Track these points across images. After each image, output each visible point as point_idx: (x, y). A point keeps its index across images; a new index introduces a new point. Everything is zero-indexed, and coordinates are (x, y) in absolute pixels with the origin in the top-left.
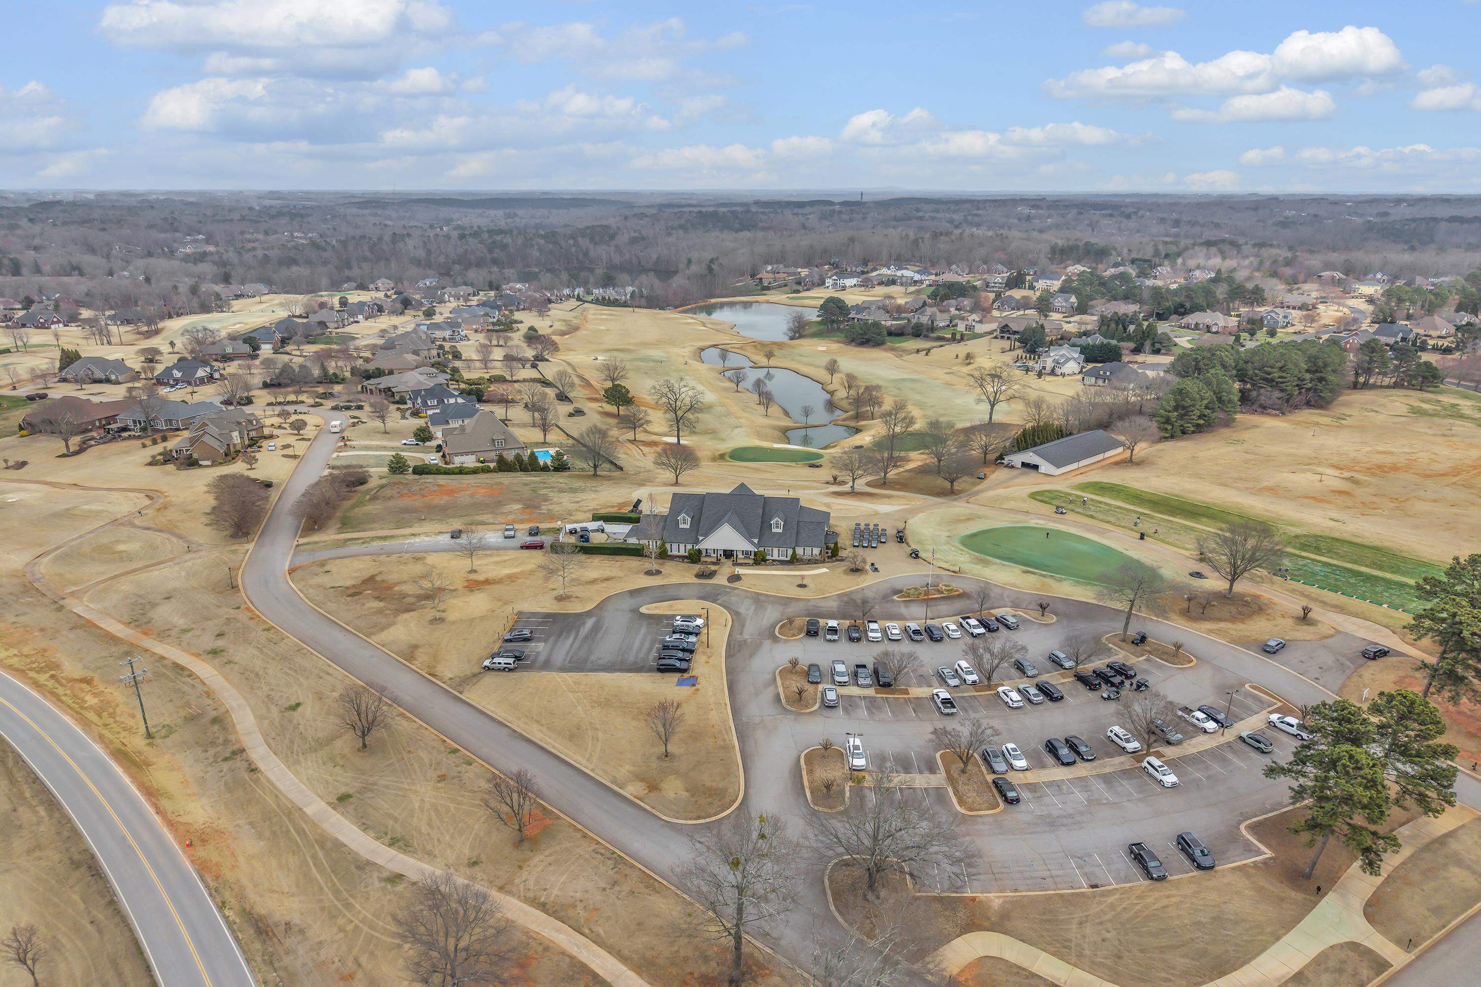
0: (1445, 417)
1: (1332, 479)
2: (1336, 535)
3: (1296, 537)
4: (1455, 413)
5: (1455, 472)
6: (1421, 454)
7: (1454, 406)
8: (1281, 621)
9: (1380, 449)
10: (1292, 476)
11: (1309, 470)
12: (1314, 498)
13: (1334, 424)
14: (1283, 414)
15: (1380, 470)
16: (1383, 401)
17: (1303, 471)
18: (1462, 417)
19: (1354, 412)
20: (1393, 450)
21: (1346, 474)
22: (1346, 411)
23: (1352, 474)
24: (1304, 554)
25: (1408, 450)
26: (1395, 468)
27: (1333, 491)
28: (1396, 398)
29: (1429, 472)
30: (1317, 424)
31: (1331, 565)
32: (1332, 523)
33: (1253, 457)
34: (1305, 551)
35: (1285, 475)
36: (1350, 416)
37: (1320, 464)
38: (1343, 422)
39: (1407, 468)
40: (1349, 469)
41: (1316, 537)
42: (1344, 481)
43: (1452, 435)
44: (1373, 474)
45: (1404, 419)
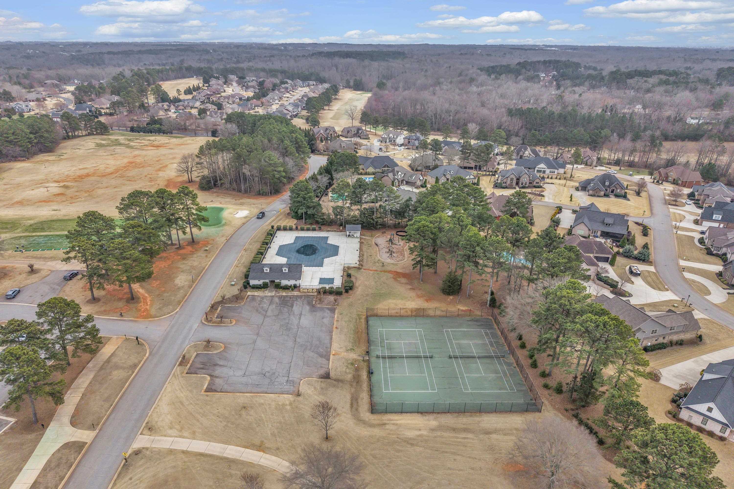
0: (112, 146)
1: (54, 188)
2: (55, 218)
3: (31, 225)
4: (117, 143)
5: (117, 171)
6: (101, 166)
7: (116, 140)
8: (20, 278)
9: (81, 167)
10: (32, 192)
11: (41, 187)
12: (44, 201)
13: (57, 159)
14: (28, 159)
15: (81, 178)
16: (83, 143)
17: (38, 188)
18: (120, 144)
19: (68, 151)
20: (88, 166)
21: (62, 184)
22: (64, 151)
23: (64, 184)
24: (34, 234)
25: (94, 165)
26: (88, 175)
27: (55, 195)
28: (89, 141)
29: (104, 174)
30: (47, 161)
31: (49, 236)
32: (53, 212)
33: (8, 186)
34: (35, 232)
35: (28, 192)
36: (66, 153)
37: (48, 182)
38: (62, 157)
39: (94, 174)
40: (63, 181)
41: (42, 223)
42: (61, 188)
43: (116, 154)
44: (76, 181)
45: (92, 150)
